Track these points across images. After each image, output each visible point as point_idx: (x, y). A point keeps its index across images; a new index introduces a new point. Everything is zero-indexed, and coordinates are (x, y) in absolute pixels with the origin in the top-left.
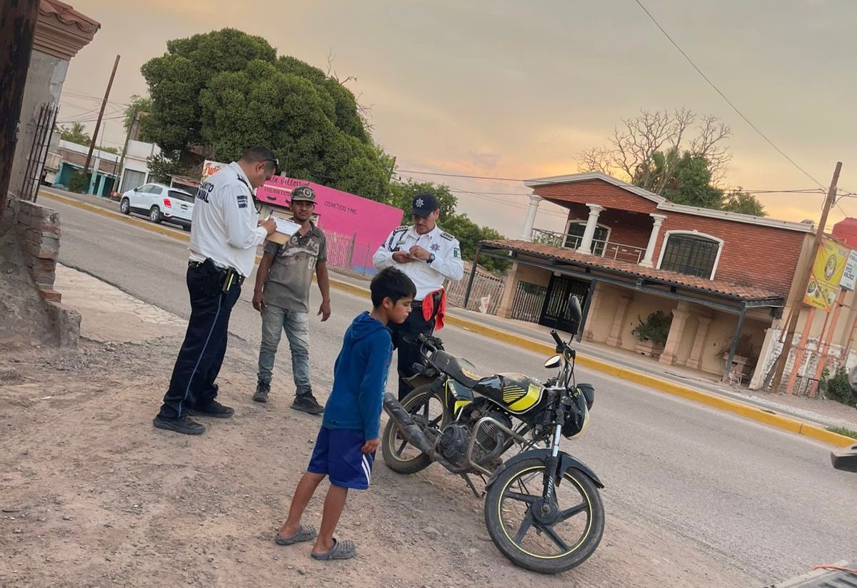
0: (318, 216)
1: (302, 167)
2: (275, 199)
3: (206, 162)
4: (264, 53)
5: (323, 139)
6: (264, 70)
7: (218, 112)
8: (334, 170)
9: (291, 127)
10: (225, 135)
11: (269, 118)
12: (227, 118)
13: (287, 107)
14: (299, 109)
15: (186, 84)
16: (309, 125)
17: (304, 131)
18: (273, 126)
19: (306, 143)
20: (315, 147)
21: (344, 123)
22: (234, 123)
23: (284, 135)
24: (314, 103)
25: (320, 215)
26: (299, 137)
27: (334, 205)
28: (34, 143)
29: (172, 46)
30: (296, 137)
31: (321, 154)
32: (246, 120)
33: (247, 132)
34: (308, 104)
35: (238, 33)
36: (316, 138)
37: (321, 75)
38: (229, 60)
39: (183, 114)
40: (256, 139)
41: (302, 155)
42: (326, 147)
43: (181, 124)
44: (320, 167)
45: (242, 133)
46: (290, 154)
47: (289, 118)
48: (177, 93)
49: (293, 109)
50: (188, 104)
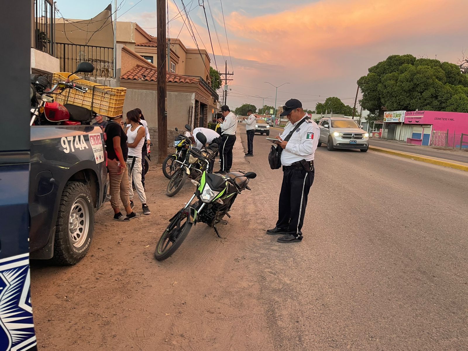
0: (432, 125)
1: (426, 105)
2: (411, 122)
3: (385, 112)
4: (410, 61)
5: (435, 90)
6: (406, 68)
7: (384, 91)
8: (444, 103)
9: (418, 89)
10: (388, 100)
11: (406, 88)
12: (388, 92)
13: (415, 81)
14: (421, 80)
15: (374, 83)
16: (427, 86)
17: (425, 89)
18: (410, 90)
19: (427, 94)
20: (432, 95)
21: (453, 80)
22: (391, 94)
23: (416, 94)
24: (428, 76)
25: (433, 125)
26: (423, 92)
27: (440, 119)
28: (189, 116)
29: (370, 70)
30: (421, 93)
31: (436, 97)
32: (396, 91)
33: (397, 96)
34: (426, 77)
35: (395, 56)
36: (432, 90)
37: (437, 62)
38: (391, 68)
39: (374, 96)
40: (402, 98)
41: (425, 100)
42: (438, 93)
43: (374, 100)
44: (436, 103)
45: (396, 97)
46: (419, 101)
47: (417, 85)
48: (370, 88)
49: (418, 81)
50: (376, 91)
